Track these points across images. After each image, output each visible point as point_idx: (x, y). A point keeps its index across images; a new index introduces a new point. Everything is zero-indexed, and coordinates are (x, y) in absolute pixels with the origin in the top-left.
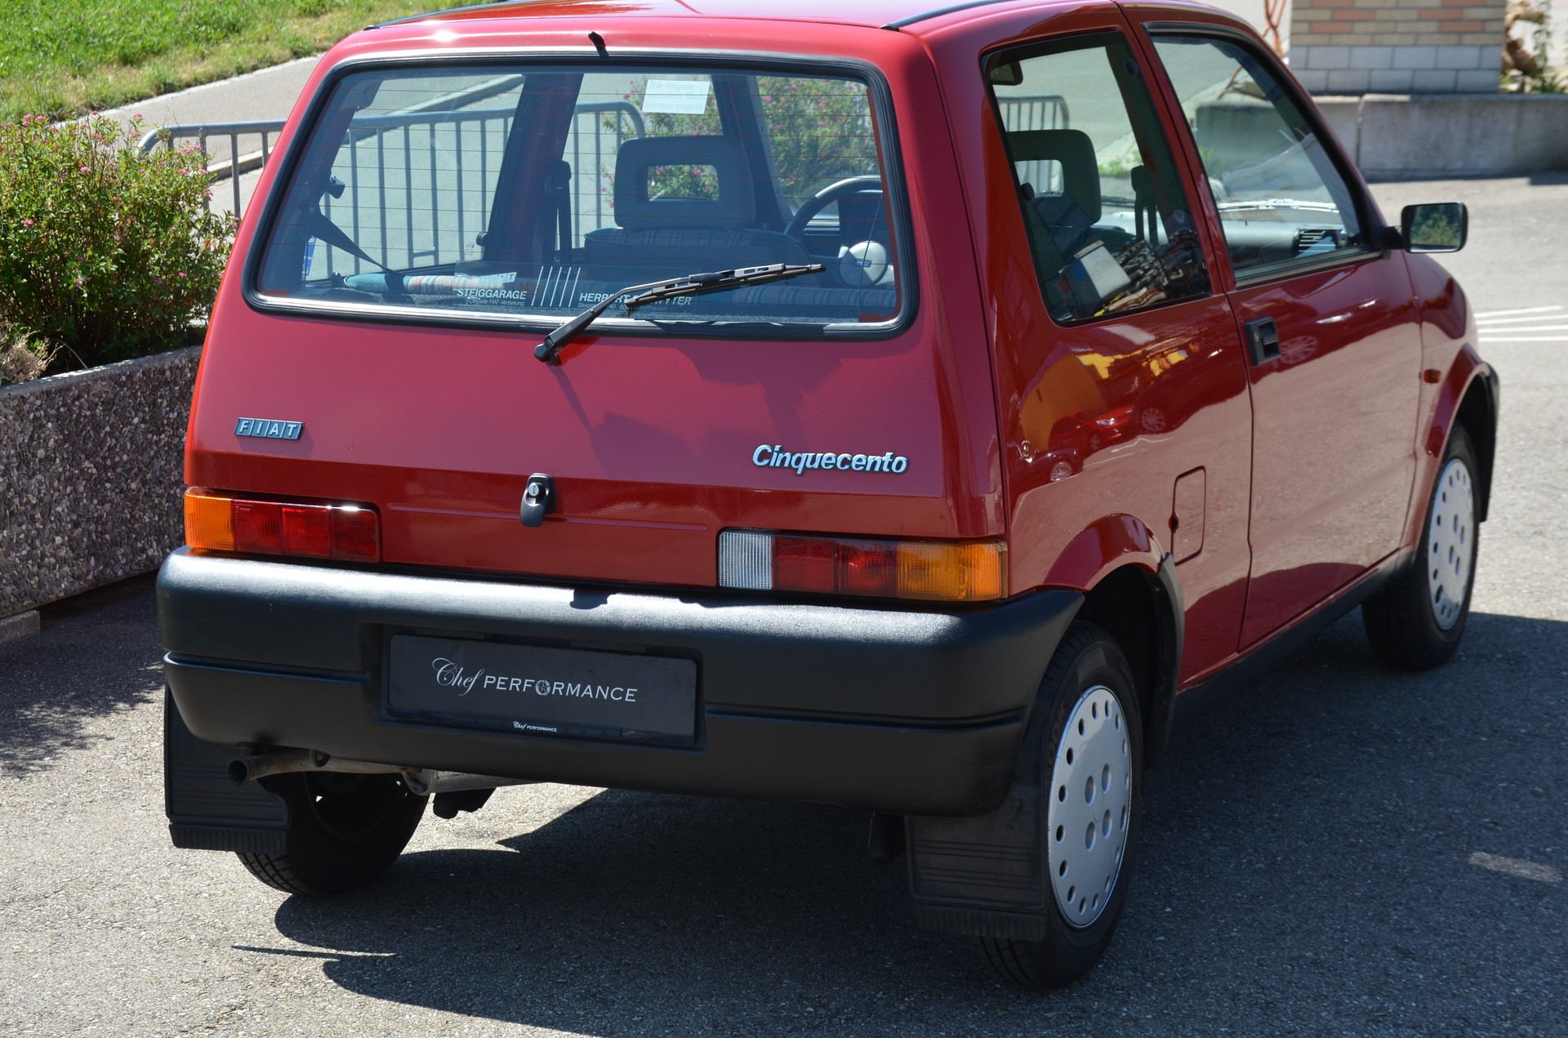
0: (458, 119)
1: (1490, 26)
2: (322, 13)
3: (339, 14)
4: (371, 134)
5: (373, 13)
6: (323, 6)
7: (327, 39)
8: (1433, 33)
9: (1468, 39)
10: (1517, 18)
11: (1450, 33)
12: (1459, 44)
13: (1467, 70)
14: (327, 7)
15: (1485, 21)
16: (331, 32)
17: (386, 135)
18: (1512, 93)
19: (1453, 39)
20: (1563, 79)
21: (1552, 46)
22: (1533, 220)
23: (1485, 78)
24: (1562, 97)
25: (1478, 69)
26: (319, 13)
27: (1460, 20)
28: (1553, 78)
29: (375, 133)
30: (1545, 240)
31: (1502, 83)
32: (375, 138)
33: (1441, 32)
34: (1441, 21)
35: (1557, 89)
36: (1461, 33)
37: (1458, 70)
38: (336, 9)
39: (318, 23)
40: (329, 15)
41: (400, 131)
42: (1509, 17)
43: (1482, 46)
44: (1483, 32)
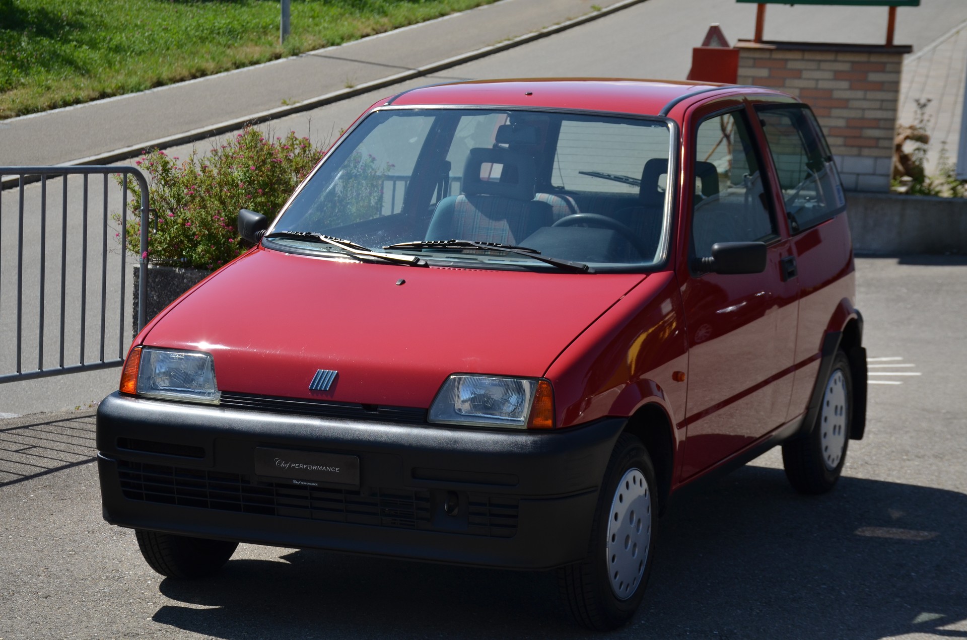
0: (106, 172)
1: (883, 143)
2: (8, 90)
3: (23, 91)
4: (37, 180)
5: (51, 91)
6: (10, 84)
7: (9, 109)
8: (840, 146)
9: (866, 152)
10: (907, 138)
11: (852, 146)
12: (859, 155)
13: (865, 174)
14: (13, 84)
15: (878, 139)
16: (13, 104)
17: (48, 182)
18: (901, 193)
19: (855, 151)
20: (937, 186)
21: (928, 160)
22: (905, 290)
23: (879, 181)
24: (934, 199)
25: (874, 174)
26: (6, 89)
27: (860, 137)
28: (930, 185)
29: (40, 180)
30: (909, 306)
31: (893, 186)
32: (39, 184)
33: (845, 145)
34: (846, 137)
35: (933, 193)
36: (860, 147)
37: (858, 175)
38: (20, 88)
39: (4, 97)
40: (15, 91)
41: (61, 179)
42: (901, 137)
43: (876, 158)
44: (877, 147)
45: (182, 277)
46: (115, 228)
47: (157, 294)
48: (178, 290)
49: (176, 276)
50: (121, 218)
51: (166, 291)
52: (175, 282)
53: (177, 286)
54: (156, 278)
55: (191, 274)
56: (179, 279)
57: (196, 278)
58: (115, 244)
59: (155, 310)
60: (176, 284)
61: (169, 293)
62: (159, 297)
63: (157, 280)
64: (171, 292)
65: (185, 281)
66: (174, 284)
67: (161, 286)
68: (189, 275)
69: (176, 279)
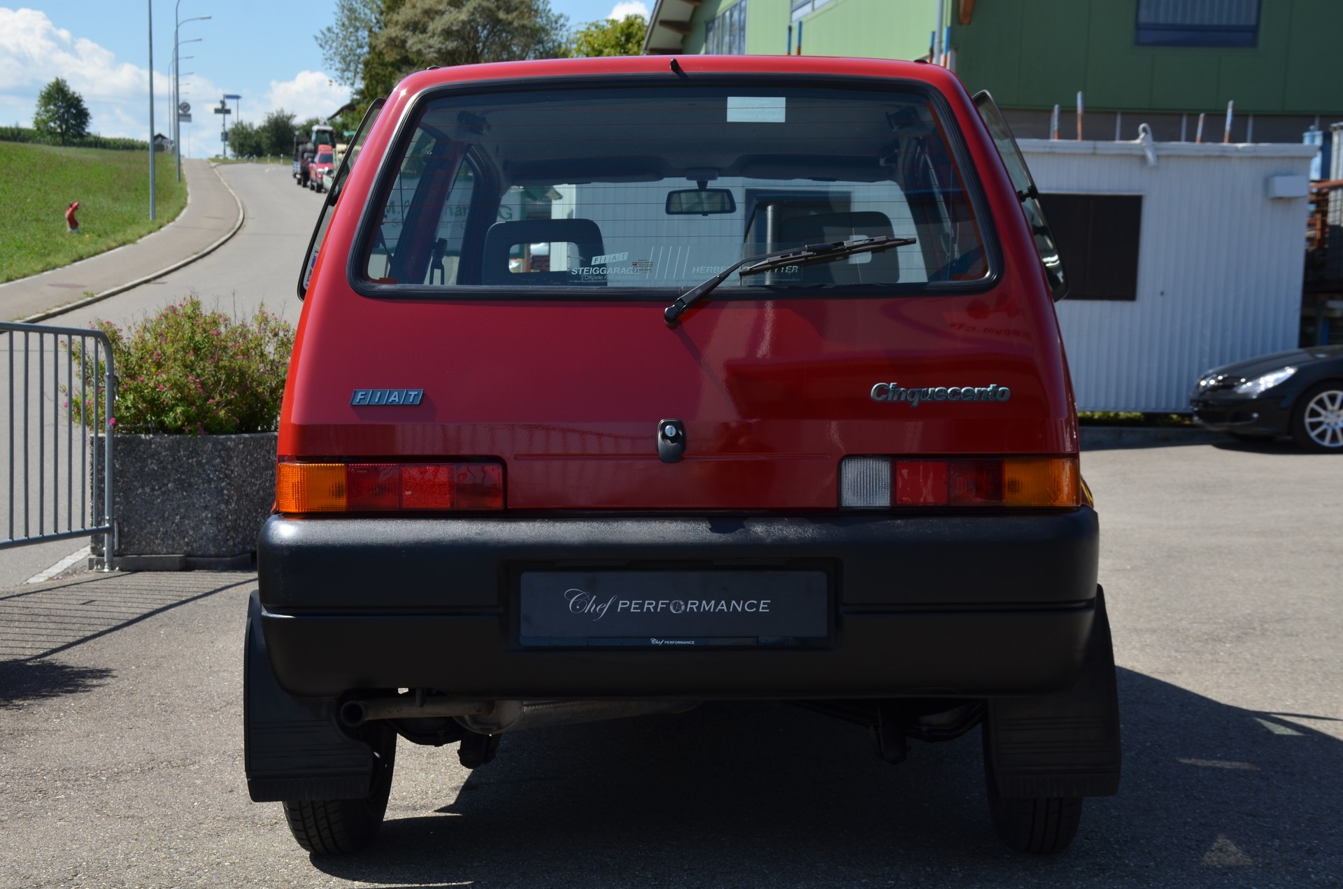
45: (150, 442)
46: (63, 399)
47: (119, 462)
48: (145, 456)
49: (141, 441)
50: (67, 389)
51: (130, 459)
52: (141, 449)
53: (144, 453)
54: (118, 445)
55: (160, 438)
56: (145, 445)
57: (166, 442)
58: (63, 413)
59: (118, 478)
60: (142, 450)
61: (134, 460)
62: (122, 465)
63: (119, 448)
64: (136, 458)
65: (153, 446)
66: (139, 450)
67: (124, 454)
68: (158, 440)
69: (143, 446)
